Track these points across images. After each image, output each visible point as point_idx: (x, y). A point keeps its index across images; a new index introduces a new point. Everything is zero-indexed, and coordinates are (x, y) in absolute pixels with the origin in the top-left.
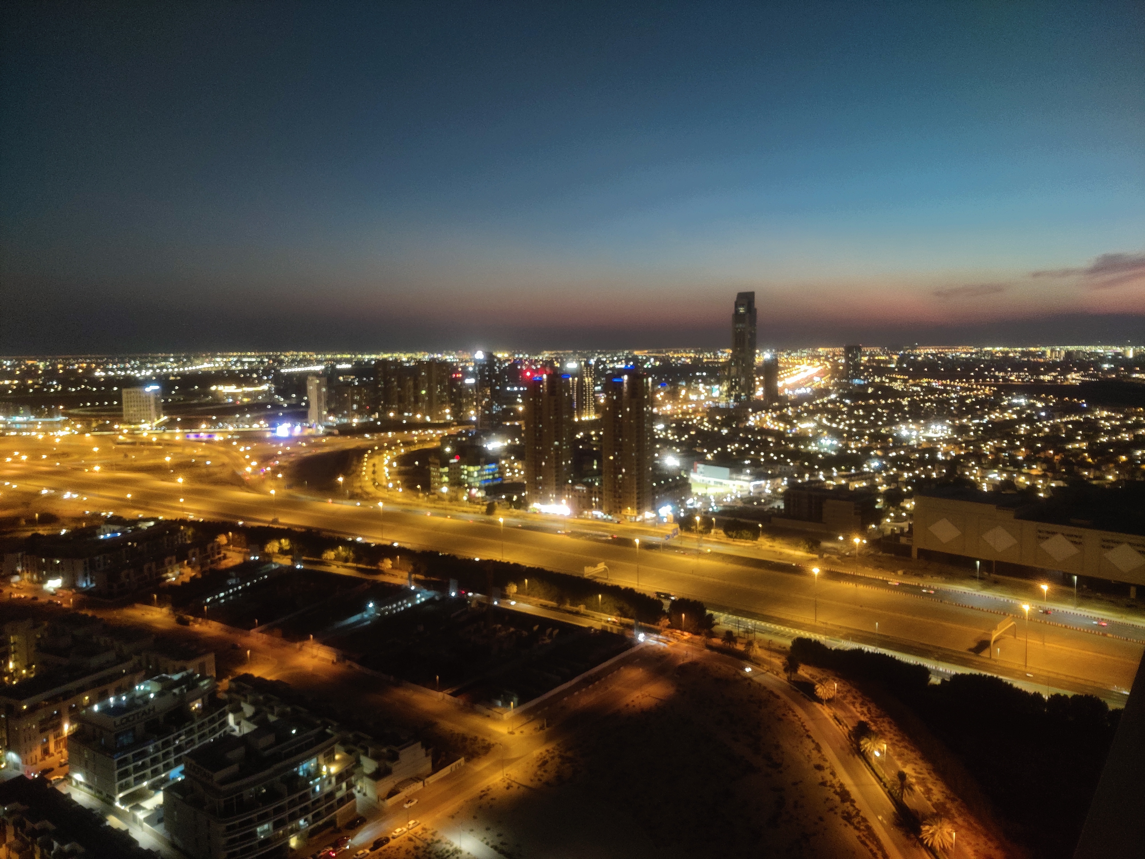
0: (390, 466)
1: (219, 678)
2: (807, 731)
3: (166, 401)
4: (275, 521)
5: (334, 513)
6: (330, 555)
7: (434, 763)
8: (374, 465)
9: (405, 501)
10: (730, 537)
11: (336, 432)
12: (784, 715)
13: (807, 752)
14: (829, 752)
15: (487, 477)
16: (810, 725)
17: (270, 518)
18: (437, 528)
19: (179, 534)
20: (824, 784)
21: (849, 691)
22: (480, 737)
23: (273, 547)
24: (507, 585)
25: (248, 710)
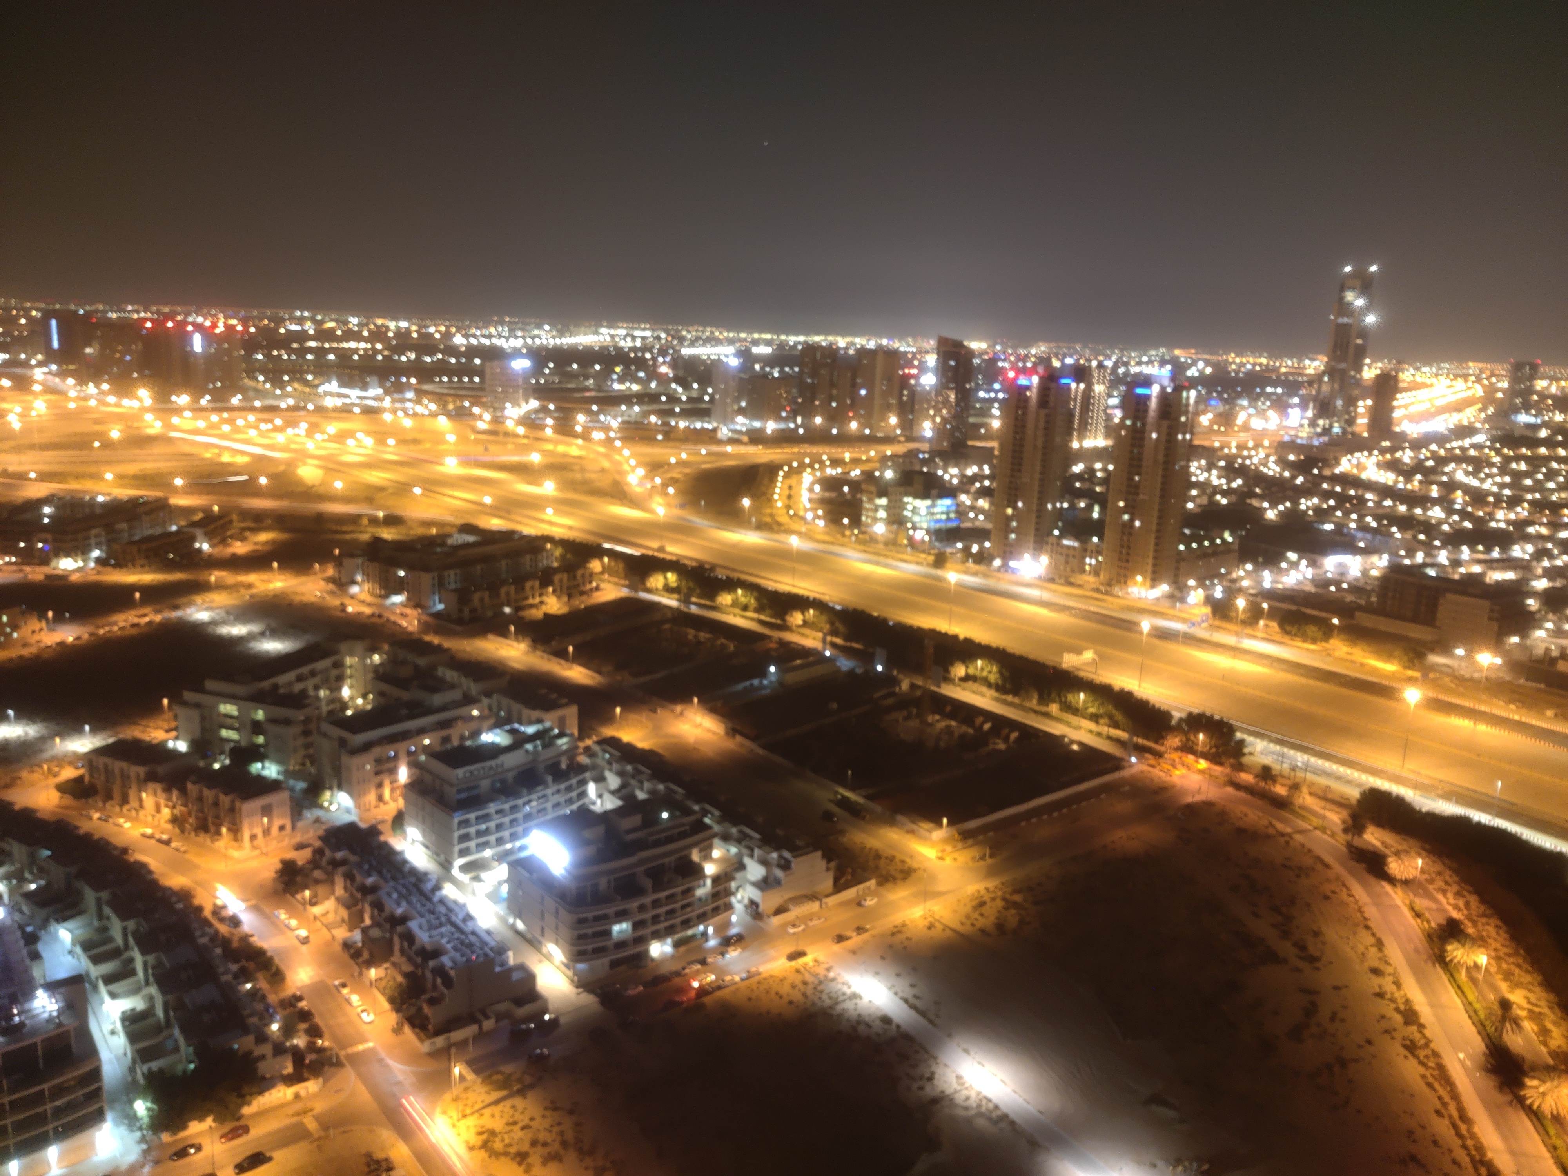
0: (811, 490)
1: (581, 738)
2: (1365, 919)
3: (537, 382)
4: (661, 549)
5: (735, 546)
6: (725, 599)
7: (836, 880)
8: (790, 487)
9: (826, 538)
10: (1287, 633)
11: (745, 439)
12: (1334, 892)
13: (1361, 948)
14: (1395, 954)
15: (939, 517)
16: (1371, 912)
17: (655, 544)
18: (866, 579)
19: (545, 554)
20: (1380, 995)
21: (1439, 873)
22: (899, 856)
23: (657, 581)
24: (952, 664)
25: (614, 781)
